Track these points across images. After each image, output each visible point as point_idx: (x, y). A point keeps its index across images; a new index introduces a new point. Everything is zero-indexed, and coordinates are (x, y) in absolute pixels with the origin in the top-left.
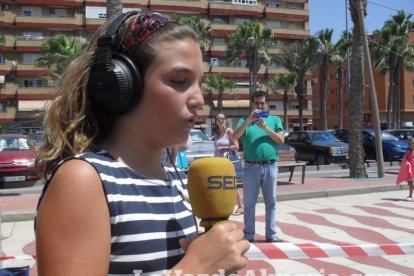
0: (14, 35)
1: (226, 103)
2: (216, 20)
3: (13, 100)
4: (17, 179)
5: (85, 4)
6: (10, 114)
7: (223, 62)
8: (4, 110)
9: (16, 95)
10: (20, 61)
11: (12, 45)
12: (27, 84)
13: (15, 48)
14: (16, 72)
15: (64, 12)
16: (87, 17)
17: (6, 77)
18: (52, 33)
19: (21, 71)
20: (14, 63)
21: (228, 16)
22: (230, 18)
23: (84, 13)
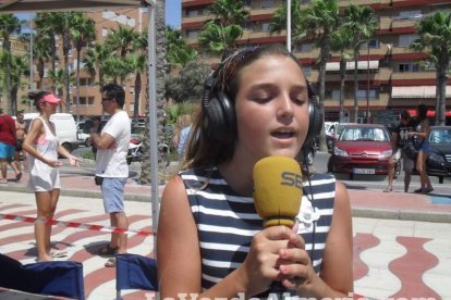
0: (390, 16)
3: (386, 87)
4: (366, 171)
6: (383, 101)
8: (377, 97)
9: (390, 81)
10: (396, 44)
11: (388, 27)
12: (402, 68)
13: (391, 30)
14: (391, 55)
17: (380, 62)
19: (396, 55)
20: (389, 46)
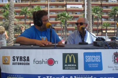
1: (108, 31)
2: (104, 7)
5: (66, 4)
7: (106, 20)
15: (61, 7)
16: (67, 7)
18: (58, 12)
21: (107, 6)
22: (108, 7)
23: (66, 6)
